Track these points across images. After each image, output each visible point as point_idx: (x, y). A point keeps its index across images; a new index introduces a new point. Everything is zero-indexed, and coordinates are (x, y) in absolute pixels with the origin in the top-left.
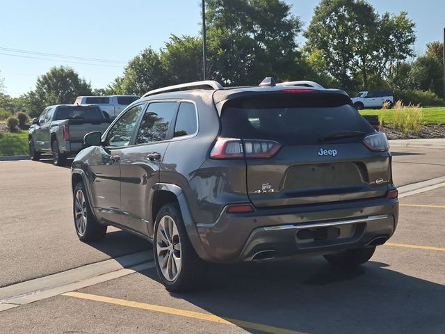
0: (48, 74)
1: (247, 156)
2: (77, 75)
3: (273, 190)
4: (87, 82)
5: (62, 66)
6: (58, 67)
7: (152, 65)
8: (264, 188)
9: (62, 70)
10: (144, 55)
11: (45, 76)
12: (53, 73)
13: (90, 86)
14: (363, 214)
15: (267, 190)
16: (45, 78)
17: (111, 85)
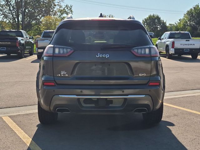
0: (147, 18)
1: (54, 55)
2: (160, 18)
3: (67, 75)
4: (165, 21)
5: (154, 14)
6: (152, 15)
7: (197, 13)
8: (62, 73)
9: (153, 16)
10: (194, 8)
11: (146, 19)
12: (149, 17)
13: (166, 23)
14: (124, 93)
15: (64, 74)
16: (146, 20)
17: (177, 22)
